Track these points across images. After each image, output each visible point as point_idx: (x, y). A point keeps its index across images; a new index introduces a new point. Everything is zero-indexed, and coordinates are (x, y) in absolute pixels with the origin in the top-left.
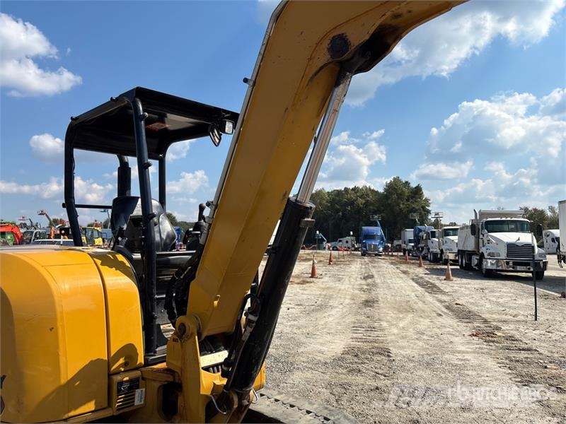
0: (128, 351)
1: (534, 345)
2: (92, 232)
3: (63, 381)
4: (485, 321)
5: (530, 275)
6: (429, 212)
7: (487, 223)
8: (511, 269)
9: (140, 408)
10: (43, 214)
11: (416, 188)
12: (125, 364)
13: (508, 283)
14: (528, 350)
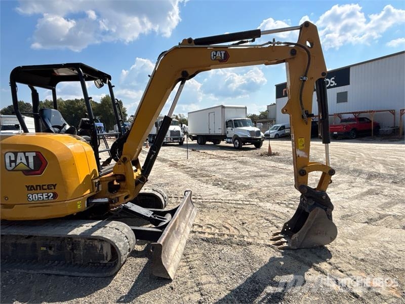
0: (94, 170)
1: (191, 166)
3: (81, 183)
4: (171, 161)
5: (178, 143)
6: (126, 115)
8: (172, 141)
9: (101, 191)
12: (94, 177)
13: (171, 147)
14: (189, 168)
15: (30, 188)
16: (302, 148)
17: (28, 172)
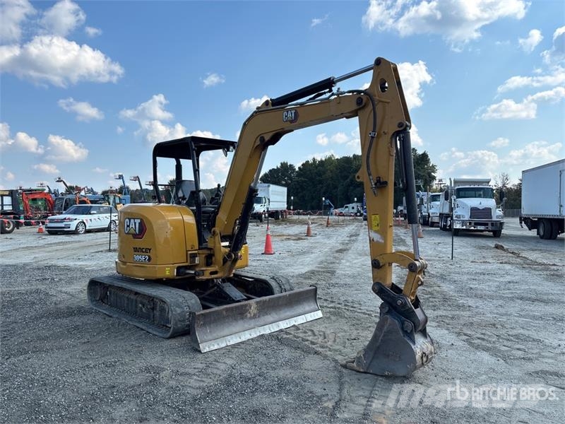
2: (115, 199)
6: (434, 178)
7: (459, 190)
8: (473, 228)
9: (198, 264)
10: (61, 181)
11: (422, 154)
15: (136, 250)
16: (377, 228)
17: (135, 236)
